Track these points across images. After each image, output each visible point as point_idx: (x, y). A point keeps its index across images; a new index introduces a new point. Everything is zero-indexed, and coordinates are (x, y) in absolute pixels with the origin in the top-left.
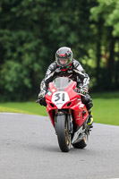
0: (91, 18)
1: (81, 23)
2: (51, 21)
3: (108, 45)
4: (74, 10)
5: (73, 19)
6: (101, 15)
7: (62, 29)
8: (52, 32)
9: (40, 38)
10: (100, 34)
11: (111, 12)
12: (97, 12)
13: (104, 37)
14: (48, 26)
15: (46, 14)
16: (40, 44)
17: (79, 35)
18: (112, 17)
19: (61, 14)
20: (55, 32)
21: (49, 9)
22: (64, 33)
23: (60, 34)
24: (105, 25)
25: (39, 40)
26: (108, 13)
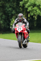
0: (20, 5)
1: (17, 7)
2: (6, 6)
3: (26, 14)
4: (14, 3)
5: (14, 5)
6: (23, 4)
7: (10, 9)
8: (6, 10)
9: (2, 12)
10: (23, 11)
11: (27, 3)
12: (22, 3)
13: (25, 12)
14: (5, 8)
15: (4, 4)
16: (2, 14)
17: (16, 11)
18: (27, 5)
19: (10, 4)
20: (8, 10)
21: (6, 2)
22: (11, 10)
23: (10, 11)
24: (25, 8)
25: (2, 13)
26: (26, 4)
